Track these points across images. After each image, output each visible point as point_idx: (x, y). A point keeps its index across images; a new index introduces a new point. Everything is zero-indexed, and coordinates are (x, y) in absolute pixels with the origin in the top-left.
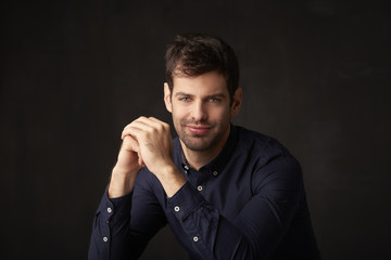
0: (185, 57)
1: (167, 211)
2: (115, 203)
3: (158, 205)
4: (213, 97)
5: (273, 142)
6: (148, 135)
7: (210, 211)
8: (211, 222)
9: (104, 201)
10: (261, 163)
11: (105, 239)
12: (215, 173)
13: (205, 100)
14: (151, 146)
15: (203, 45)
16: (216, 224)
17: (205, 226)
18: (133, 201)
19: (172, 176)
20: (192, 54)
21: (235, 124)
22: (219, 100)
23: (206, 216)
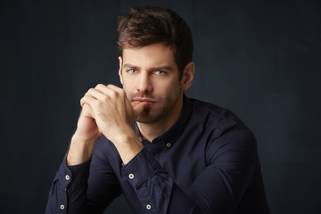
0: (131, 28)
1: (122, 180)
2: (74, 171)
3: (114, 174)
4: (160, 70)
5: (228, 114)
6: (101, 104)
7: (163, 179)
8: (165, 191)
9: (62, 168)
10: (216, 133)
11: (62, 207)
12: (169, 145)
13: (150, 73)
14: (104, 115)
15: (152, 17)
16: (169, 193)
17: (158, 194)
18: (91, 169)
19: (127, 145)
20: (138, 25)
21: (189, 96)
22: (166, 73)
23: (159, 185)
